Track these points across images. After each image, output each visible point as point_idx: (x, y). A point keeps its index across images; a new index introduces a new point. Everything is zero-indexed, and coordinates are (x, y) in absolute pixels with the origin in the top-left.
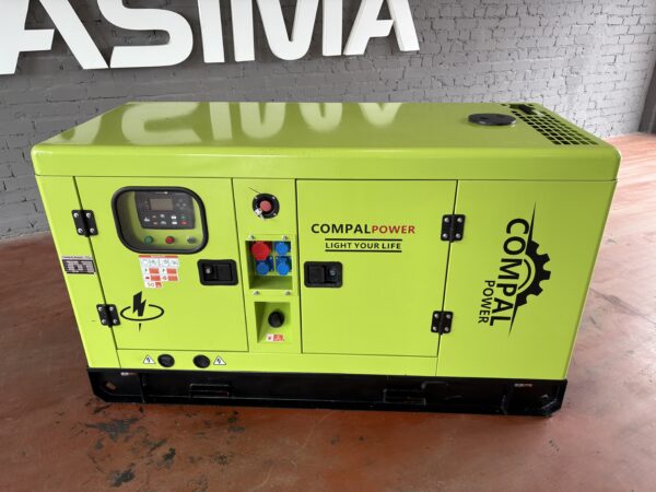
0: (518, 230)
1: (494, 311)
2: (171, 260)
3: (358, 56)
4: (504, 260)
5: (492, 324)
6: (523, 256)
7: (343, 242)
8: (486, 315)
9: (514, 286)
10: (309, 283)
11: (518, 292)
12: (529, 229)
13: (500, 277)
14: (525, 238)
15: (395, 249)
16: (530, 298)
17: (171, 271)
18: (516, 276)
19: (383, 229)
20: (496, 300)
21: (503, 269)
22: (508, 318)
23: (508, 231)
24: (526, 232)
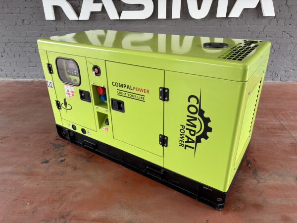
0: (193, 101)
1: (186, 142)
2: (72, 87)
3: (237, 18)
4: (188, 116)
5: (185, 148)
6: (197, 116)
7: (124, 92)
8: (182, 143)
9: (195, 131)
10: (113, 108)
11: (197, 135)
12: (199, 102)
13: (187, 125)
14: (198, 106)
15: (142, 99)
16: (203, 140)
17: (73, 92)
18: (195, 126)
19: (137, 89)
20: (186, 136)
21: (188, 120)
22: (193, 148)
23: (189, 101)
24: (197, 103)
